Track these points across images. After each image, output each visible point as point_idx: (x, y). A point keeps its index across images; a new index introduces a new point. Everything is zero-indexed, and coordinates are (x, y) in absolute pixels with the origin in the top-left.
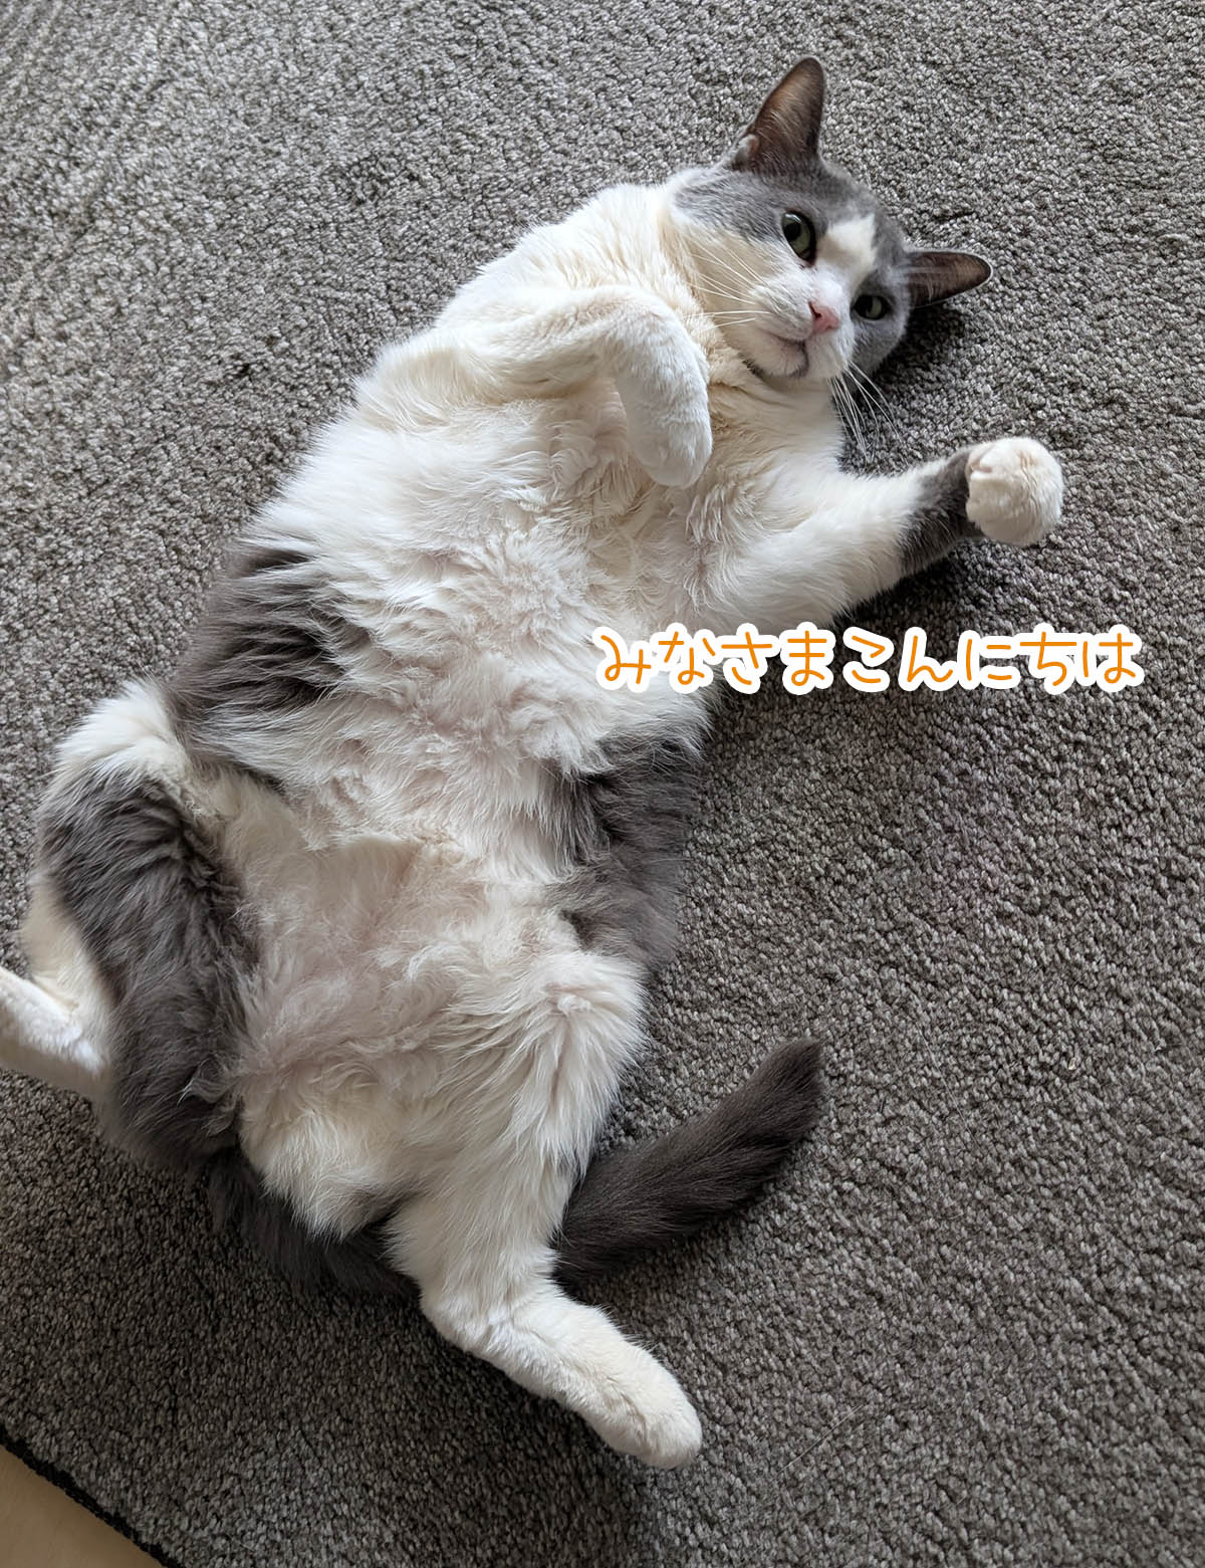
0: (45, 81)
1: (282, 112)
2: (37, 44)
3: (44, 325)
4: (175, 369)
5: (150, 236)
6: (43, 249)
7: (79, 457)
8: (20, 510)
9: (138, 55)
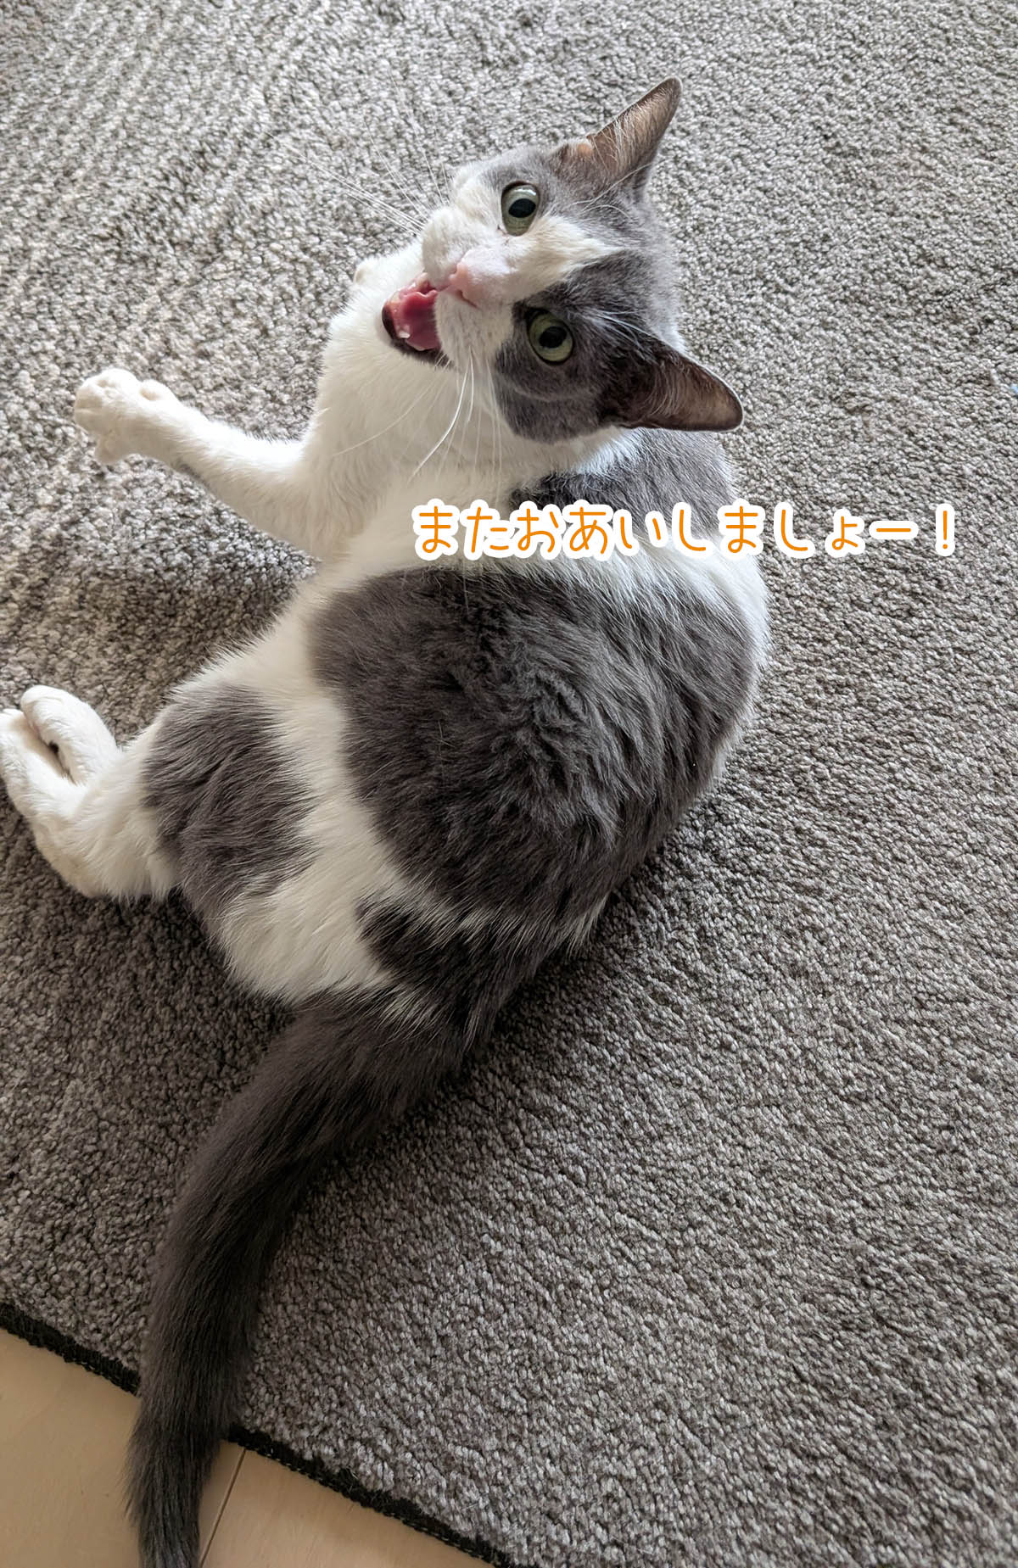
0: (145, 126)
1: (413, 163)
2: (131, 94)
3: (181, 344)
5: (288, 266)
6: (168, 275)
8: (183, 516)
9: (247, 107)
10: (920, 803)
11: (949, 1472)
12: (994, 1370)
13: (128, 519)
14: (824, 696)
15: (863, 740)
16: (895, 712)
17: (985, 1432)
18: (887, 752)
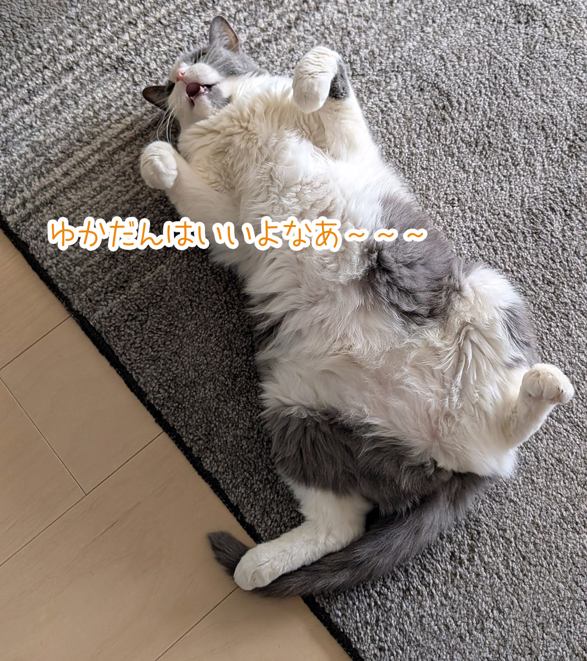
4: (411, 44)
7: (354, 57)
10: (555, 344)
11: (423, 577)
12: (460, 553)
13: (292, 53)
14: (541, 283)
15: (546, 308)
16: (566, 304)
17: (444, 572)
18: (553, 318)
